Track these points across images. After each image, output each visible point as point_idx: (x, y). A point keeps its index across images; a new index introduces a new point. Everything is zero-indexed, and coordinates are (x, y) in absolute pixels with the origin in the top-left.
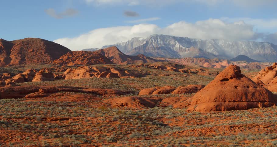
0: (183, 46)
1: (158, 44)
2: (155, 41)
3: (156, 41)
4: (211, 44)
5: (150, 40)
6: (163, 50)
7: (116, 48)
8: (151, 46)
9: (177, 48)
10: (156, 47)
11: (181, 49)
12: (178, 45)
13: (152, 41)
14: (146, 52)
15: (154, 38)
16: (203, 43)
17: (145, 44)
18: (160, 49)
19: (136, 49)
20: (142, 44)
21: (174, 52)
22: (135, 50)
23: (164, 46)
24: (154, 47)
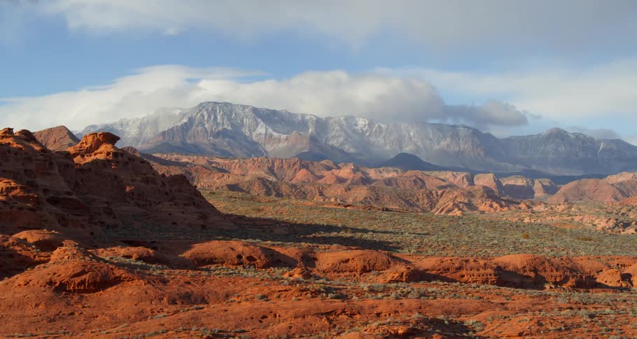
0: (275, 131)
1: (217, 124)
2: (209, 117)
3: (212, 117)
4: (338, 128)
5: (197, 114)
6: (227, 140)
7: (66, 131)
8: (200, 128)
9: (260, 134)
10: (212, 131)
11: (269, 138)
12: (261, 129)
13: (203, 116)
14: (189, 142)
15: (207, 110)
16: (322, 125)
17: (185, 124)
18: (221, 136)
19: (164, 133)
20: (179, 124)
21: (255, 144)
22: (162, 137)
23: (230, 128)
24: (207, 132)
